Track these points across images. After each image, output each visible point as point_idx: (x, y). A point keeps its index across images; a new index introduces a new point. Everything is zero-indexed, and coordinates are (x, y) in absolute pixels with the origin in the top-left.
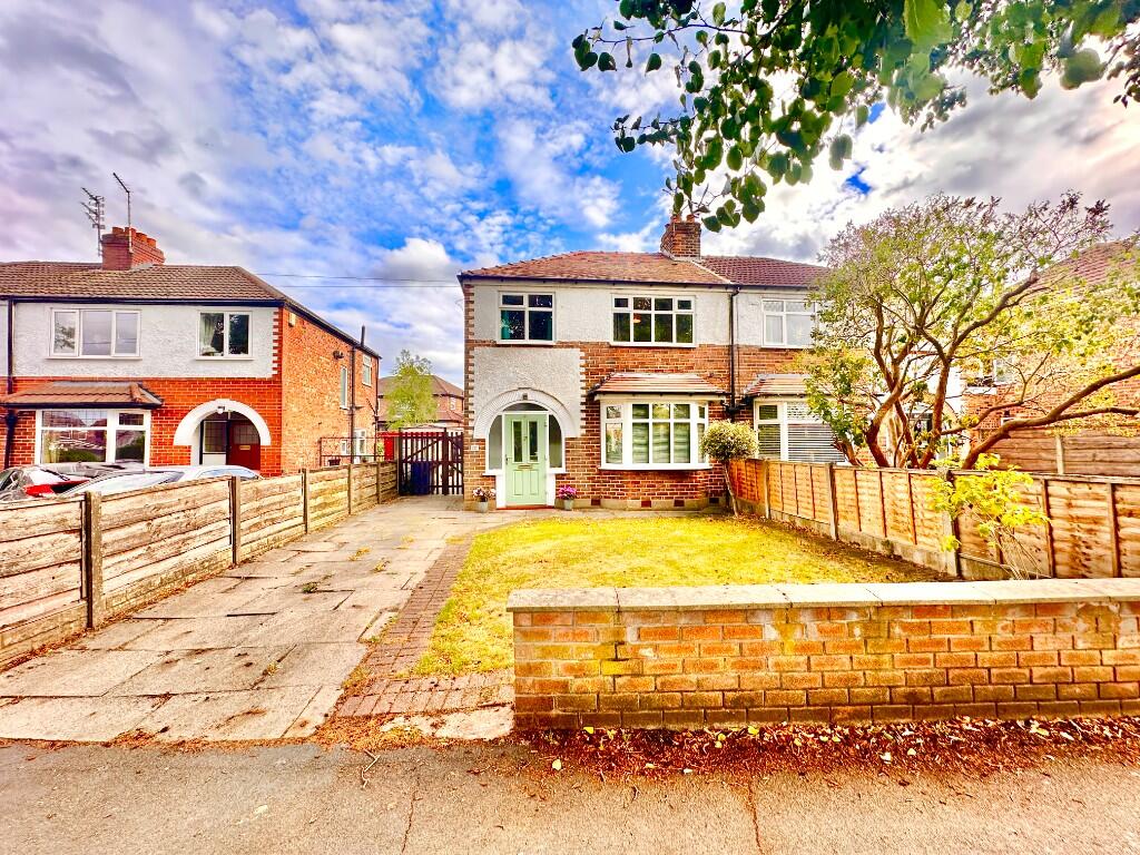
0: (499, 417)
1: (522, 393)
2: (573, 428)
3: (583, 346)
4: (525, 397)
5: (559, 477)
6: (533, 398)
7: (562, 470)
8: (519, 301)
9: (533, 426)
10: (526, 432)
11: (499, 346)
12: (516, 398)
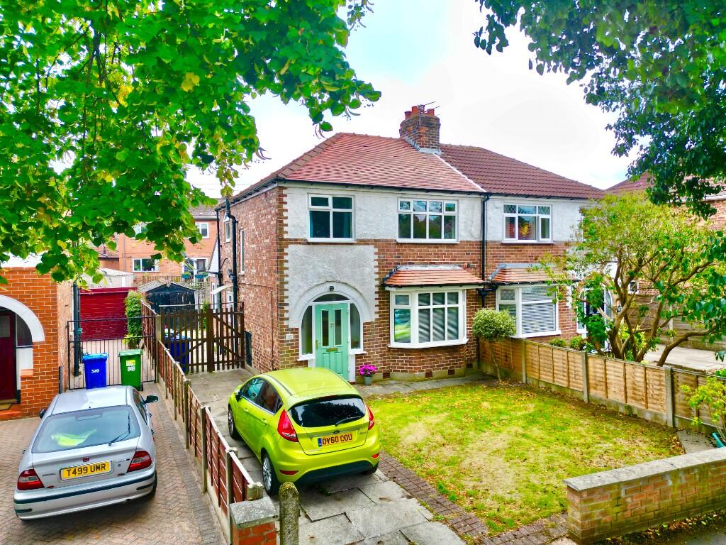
0: (310, 308)
1: (328, 285)
2: (368, 315)
3: (376, 242)
4: (332, 288)
5: (358, 357)
6: (339, 290)
7: (360, 351)
8: (324, 202)
9: (338, 313)
10: (332, 320)
11: (309, 243)
12: (324, 291)
